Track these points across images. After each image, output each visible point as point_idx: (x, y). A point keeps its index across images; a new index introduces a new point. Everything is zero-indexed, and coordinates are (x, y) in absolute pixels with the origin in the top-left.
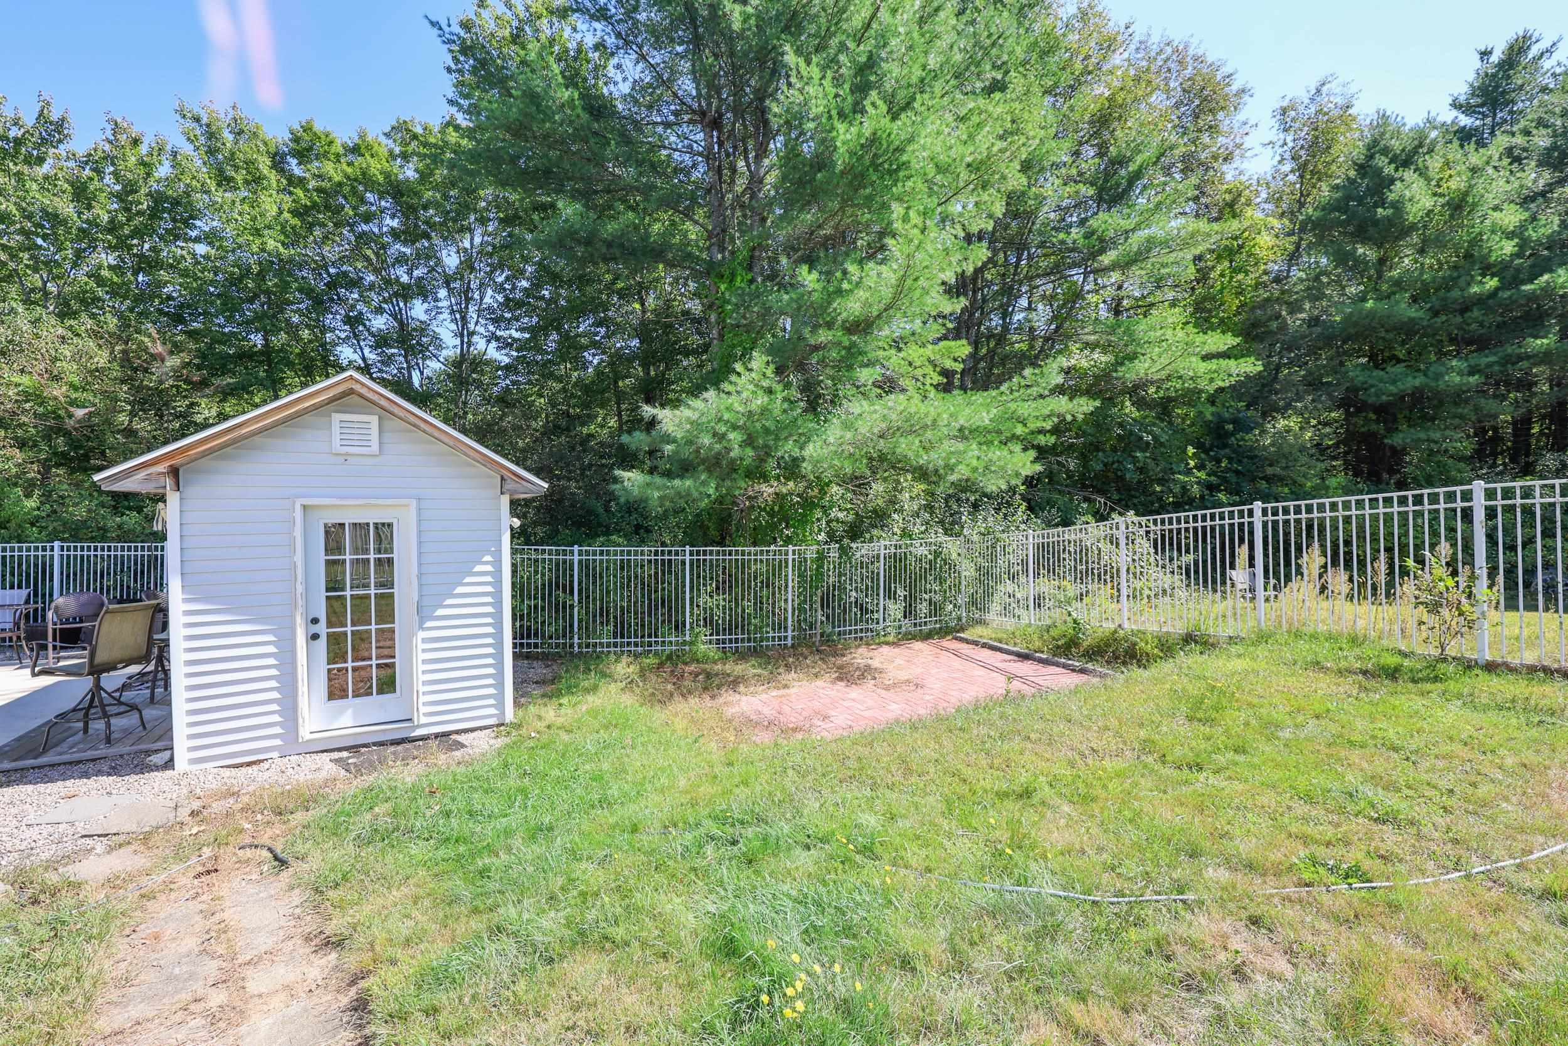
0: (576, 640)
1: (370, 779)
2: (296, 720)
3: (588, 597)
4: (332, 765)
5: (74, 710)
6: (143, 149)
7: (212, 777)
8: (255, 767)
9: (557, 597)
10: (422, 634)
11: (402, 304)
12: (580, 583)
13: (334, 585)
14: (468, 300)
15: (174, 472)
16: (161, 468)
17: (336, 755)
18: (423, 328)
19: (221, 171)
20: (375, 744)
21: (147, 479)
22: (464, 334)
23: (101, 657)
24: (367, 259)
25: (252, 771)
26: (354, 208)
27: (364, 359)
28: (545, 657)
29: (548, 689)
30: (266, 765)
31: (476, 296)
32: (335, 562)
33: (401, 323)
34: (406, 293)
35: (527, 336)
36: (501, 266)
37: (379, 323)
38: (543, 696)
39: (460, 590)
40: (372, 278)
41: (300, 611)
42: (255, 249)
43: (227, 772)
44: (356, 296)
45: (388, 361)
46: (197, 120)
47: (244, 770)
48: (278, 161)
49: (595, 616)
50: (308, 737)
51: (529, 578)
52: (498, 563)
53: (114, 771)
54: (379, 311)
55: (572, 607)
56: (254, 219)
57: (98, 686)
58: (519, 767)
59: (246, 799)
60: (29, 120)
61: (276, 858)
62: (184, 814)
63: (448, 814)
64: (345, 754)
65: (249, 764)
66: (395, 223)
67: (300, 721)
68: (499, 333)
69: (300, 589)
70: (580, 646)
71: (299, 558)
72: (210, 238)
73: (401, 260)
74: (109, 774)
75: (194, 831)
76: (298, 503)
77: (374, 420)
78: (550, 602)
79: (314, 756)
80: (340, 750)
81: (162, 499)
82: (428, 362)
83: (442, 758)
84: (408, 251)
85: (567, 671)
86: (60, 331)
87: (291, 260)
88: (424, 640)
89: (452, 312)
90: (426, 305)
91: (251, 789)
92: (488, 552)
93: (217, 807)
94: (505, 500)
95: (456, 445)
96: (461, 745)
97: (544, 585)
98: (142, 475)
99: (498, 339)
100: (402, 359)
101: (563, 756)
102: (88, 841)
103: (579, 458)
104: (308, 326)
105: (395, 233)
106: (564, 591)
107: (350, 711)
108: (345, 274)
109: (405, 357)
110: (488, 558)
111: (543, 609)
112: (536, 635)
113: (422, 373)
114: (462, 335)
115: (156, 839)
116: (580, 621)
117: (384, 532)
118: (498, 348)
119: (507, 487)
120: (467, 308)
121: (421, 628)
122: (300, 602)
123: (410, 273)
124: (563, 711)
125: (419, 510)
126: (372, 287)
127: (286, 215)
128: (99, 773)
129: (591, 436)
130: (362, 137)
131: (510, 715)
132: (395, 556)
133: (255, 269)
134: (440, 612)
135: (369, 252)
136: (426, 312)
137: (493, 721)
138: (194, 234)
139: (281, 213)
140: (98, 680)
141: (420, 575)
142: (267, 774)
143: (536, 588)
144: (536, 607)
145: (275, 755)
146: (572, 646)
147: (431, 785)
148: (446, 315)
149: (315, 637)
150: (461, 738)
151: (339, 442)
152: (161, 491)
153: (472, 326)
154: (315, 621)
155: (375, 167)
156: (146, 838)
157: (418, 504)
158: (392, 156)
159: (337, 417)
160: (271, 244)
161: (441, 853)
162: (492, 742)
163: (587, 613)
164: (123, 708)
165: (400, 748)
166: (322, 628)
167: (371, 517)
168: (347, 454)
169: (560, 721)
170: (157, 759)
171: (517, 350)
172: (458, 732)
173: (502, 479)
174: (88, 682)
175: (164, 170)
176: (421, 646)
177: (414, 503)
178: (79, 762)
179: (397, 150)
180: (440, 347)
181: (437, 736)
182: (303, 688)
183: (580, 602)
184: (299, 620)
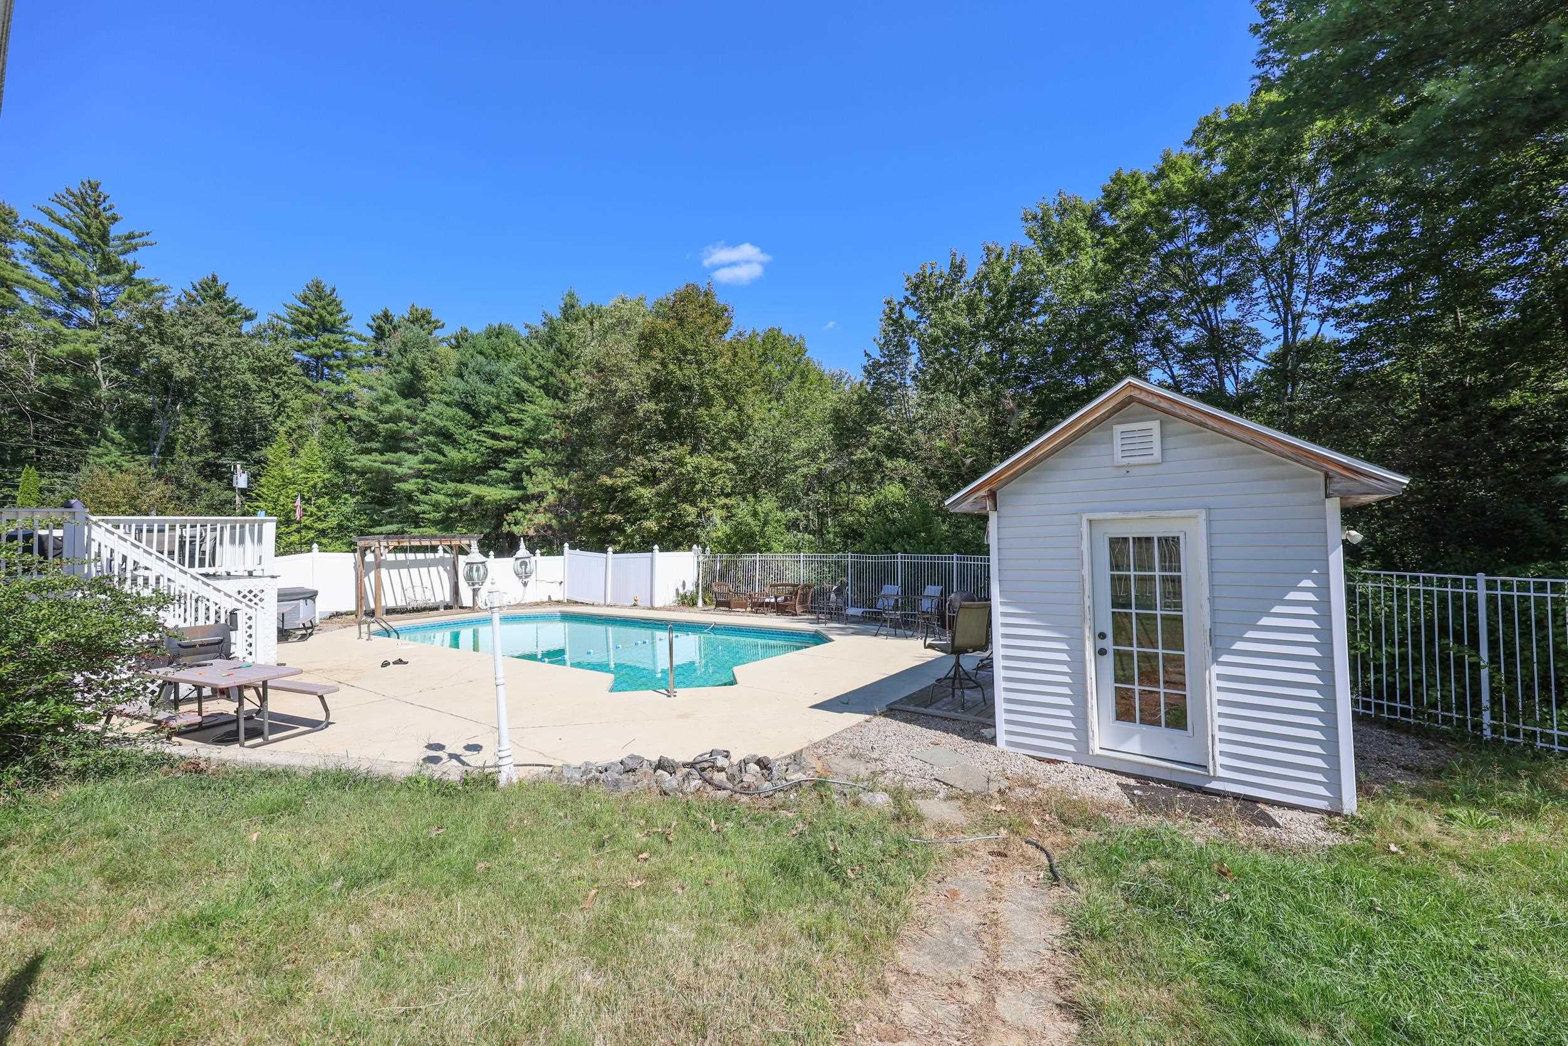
0: (1486, 718)
1: (1152, 822)
2: (1086, 731)
3: (1510, 655)
4: (1118, 789)
5: (946, 678)
6: (1004, 259)
7: (1019, 763)
8: (1053, 766)
9: (1444, 648)
10: (1216, 669)
11: (1211, 310)
12: (1492, 631)
13: (1119, 601)
14: (1291, 279)
15: (993, 495)
16: (983, 493)
17: (1124, 780)
18: (1236, 327)
19: (1051, 249)
20: (1165, 782)
21: (975, 502)
22: (1289, 319)
23: (959, 641)
24: (1176, 277)
25: (1049, 767)
26: (1158, 231)
27: (1173, 377)
28: (1421, 733)
29: (1428, 784)
30: (1061, 767)
31: (1304, 270)
32: (1120, 578)
33: (1211, 330)
34: (1216, 296)
35: (1384, 296)
36: (1338, 223)
37: (1188, 337)
38: (1415, 792)
39: (1265, 621)
40: (1180, 294)
41: (1088, 625)
42: (1076, 303)
43: (1032, 763)
44: (1165, 317)
45: (1197, 373)
46: (1035, 218)
47: (1044, 765)
48: (1093, 223)
49: (1528, 688)
50: (1098, 751)
51: (1389, 616)
52: (1323, 590)
53: (961, 733)
54: (1188, 324)
55: (1475, 667)
56: (1074, 278)
57: (958, 665)
58: (1361, 893)
59: (1039, 794)
60: (946, 271)
61: (1051, 868)
62: (994, 788)
63: (1239, 915)
64: (1132, 782)
65: (1050, 761)
66: (1202, 229)
67: (1090, 734)
68: (1337, 305)
69: (1088, 602)
70: (1494, 730)
71: (1086, 571)
72: (1045, 309)
73: (1208, 265)
74: (959, 735)
75: (998, 808)
76: (1085, 518)
77: (1155, 425)
78: (1430, 655)
79: (1103, 773)
80: (1128, 775)
81: (985, 518)
82: (1244, 364)
83: (1242, 831)
84: (1216, 252)
85: (1465, 765)
86: (959, 406)
87: (1104, 305)
88: (1220, 677)
89: (1272, 298)
90: (1237, 302)
91: (1046, 786)
92: (1309, 576)
93: (1021, 793)
94: (1333, 506)
95: (1255, 441)
96: (1271, 823)
97: (1416, 628)
98: (971, 500)
99: (1336, 313)
100: (1213, 367)
101: (1452, 908)
102: (937, 785)
103: (1488, 444)
104: (1122, 359)
105: (1201, 240)
106: (1458, 639)
107: (1137, 739)
108: (1152, 299)
109: (1216, 364)
110: (1307, 583)
111: (1417, 662)
112: (1405, 697)
113: (1236, 377)
114: (1285, 323)
115: (974, 802)
116: (1493, 691)
117: (1170, 547)
118: (1338, 326)
119: (1335, 486)
120: (1291, 287)
121: (1215, 660)
122: (1088, 616)
123: (1218, 274)
124: (1456, 827)
125: (1209, 522)
126: (1180, 303)
127: (1100, 264)
128: (954, 732)
129: (1516, 410)
130: (1165, 160)
131: (1350, 802)
132: (1183, 574)
133: (1076, 321)
134: (1239, 646)
135: (1177, 270)
136: (1237, 308)
137: (1322, 805)
138: (1035, 310)
139: (1096, 264)
140: (958, 659)
141: (1212, 599)
142: (1060, 777)
143: (1404, 630)
144: (1403, 657)
145: (1070, 760)
146: (1478, 726)
147: (1222, 860)
148: (1264, 305)
149: (1102, 652)
150: (1273, 812)
151: (1120, 454)
152: (984, 512)
153: (1298, 308)
154: (1102, 636)
155: (1177, 180)
156: (968, 799)
157: (1208, 515)
158: (1197, 161)
159: (1118, 429)
160: (1088, 294)
161: (1221, 968)
162: (1320, 834)
163: (1510, 679)
164: (972, 684)
165: (1192, 796)
166: (1108, 644)
167: (1156, 530)
168: (1129, 465)
169: (1449, 844)
170: (985, 732)
171: (1368, 319)
172: (1268, 802)
173: (1327, 477)
174: (952, 659)
175: (1016, 269)
176: (1216, 683)
177: (1203, 515)
178: (946, 719)
179: (1201, 152)
180: (1258, 344)
181: (1237, 797)
182: (1092, 702)
183: (1493, 659)
184: (1088, 633)
